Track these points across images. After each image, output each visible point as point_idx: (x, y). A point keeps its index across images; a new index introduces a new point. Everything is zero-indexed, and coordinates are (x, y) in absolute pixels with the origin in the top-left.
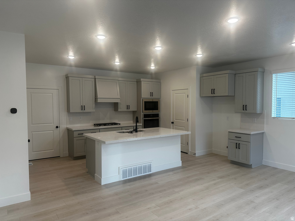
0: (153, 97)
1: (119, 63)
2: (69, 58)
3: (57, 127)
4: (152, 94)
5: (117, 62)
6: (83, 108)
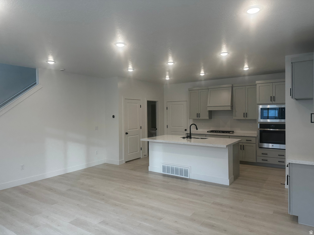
0: (276, 102)
3: (186, 130)
4: (273, 98)
6: (198, 115)
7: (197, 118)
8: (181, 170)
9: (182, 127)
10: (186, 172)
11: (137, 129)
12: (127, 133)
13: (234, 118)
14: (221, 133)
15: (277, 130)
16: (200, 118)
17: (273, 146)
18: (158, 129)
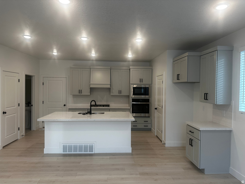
0: (143, 83)
1: (95, 55)
2: (53, 54)
3: (65, 105)
4: (141, 80)
5: (93, 54)
6: (80, 91)
7: (79, 94)
8: (86, 147)
9: (61, 102)
10: (91, 148)
11: (15, 106)
12: (4, 113)
13: (111, 94)
14: (102, 107)
15: (139, 103)
16: (83, 94)
17: (141, 115)
18: (33, 105)
